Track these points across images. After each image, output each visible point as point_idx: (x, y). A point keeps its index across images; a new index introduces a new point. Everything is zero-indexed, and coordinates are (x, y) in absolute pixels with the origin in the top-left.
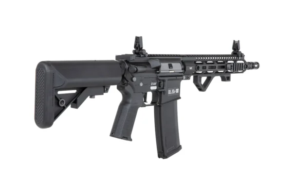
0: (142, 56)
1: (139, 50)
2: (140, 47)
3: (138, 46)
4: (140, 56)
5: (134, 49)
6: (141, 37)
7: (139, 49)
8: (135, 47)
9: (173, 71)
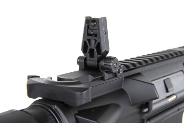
0: (107, 76)
1: (99, 60)
2: (103, 50)
3: (93, 45)
4: (103, 79)
5: (82, 54)
6: (105, 19)
7: (96, 56)
8: (85, 48)
9: (174, 97)
